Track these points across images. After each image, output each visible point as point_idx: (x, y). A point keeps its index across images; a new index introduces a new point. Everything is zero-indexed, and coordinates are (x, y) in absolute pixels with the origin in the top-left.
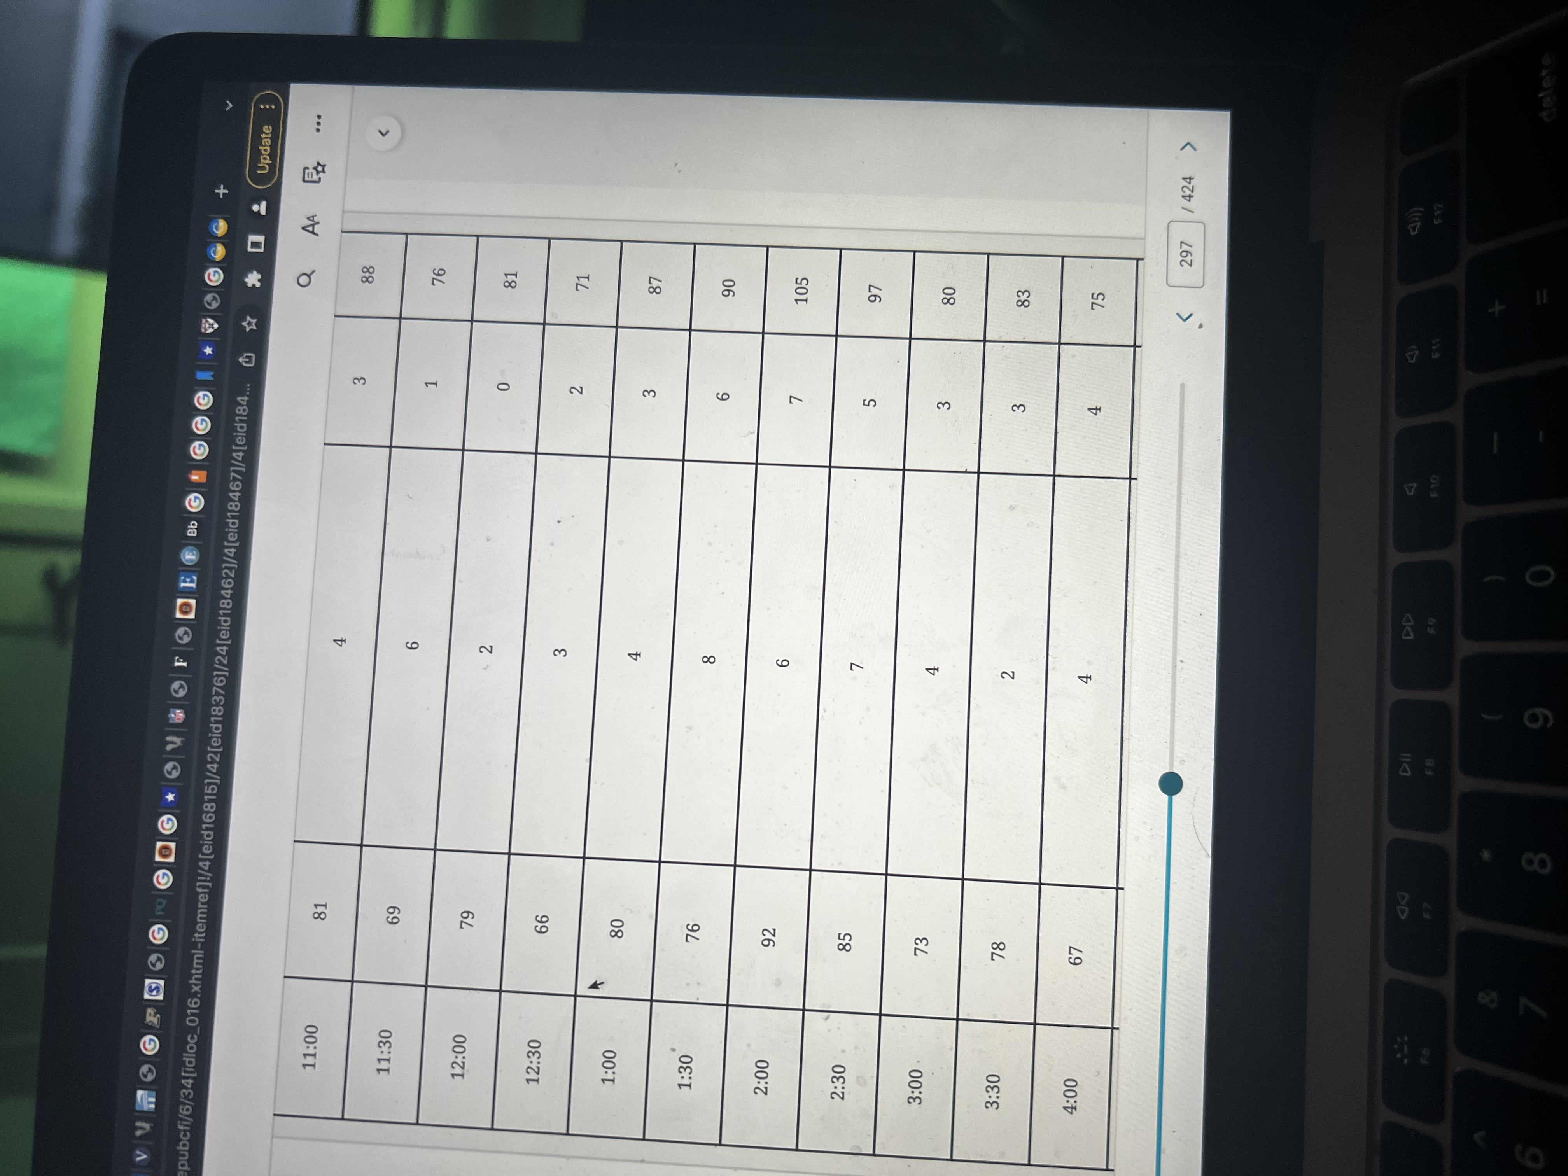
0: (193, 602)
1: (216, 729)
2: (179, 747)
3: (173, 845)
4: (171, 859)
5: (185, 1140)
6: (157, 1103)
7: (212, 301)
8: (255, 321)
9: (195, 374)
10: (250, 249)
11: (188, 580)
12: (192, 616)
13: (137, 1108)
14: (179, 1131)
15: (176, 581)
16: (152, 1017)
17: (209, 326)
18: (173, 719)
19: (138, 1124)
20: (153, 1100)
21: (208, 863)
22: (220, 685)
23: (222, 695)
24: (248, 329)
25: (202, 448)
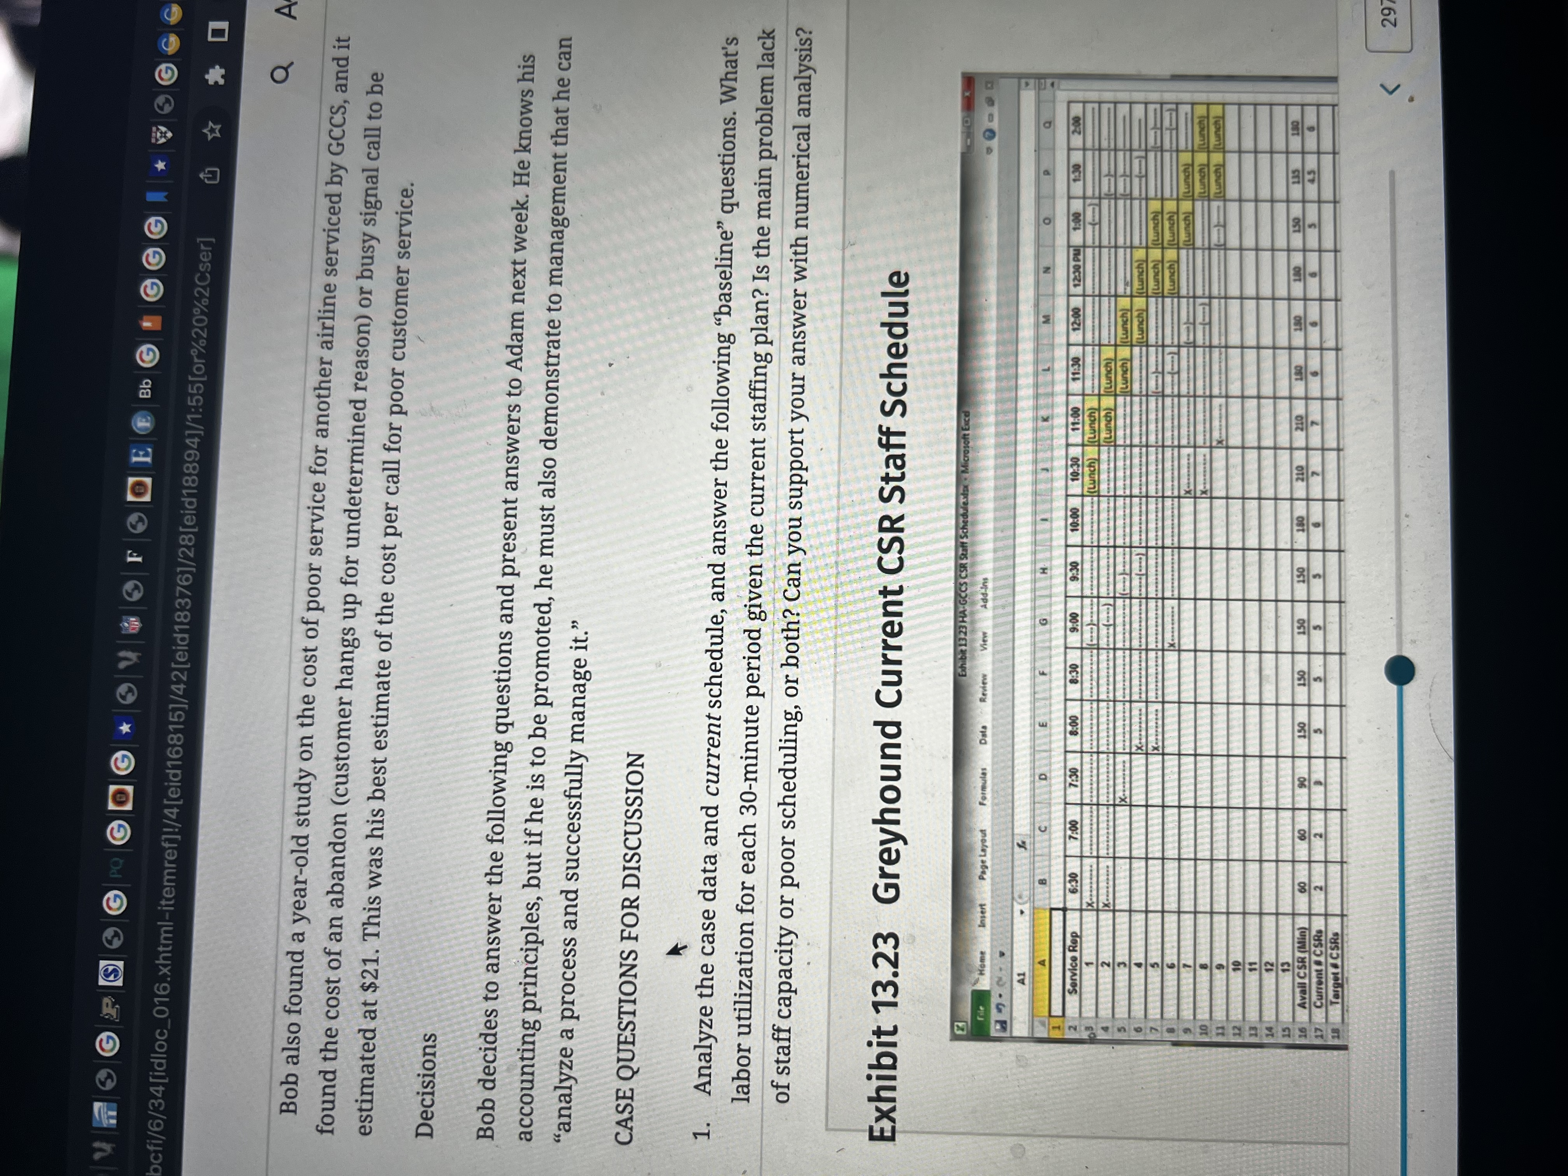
0: (148, 481)
2: (135, 665)
3: (130, 789)
4: (129, 807)
6: (118, 1118)
7: (163, 104)
8: (218, 127)
10: (210, 39)
11: (141, 453)
12: (147, 498)
13: (95, 1125)
14: (149, 1152)
15: (127, 456)
16: (109, 1009)
17: (162, 135)
18: (127, 629)
19: (97, 1145)
20: (114, 1113)
21: (175, 810)
22: (186, 584)
23: (188, 597)
24: (210, 138)
25: (155, 287)
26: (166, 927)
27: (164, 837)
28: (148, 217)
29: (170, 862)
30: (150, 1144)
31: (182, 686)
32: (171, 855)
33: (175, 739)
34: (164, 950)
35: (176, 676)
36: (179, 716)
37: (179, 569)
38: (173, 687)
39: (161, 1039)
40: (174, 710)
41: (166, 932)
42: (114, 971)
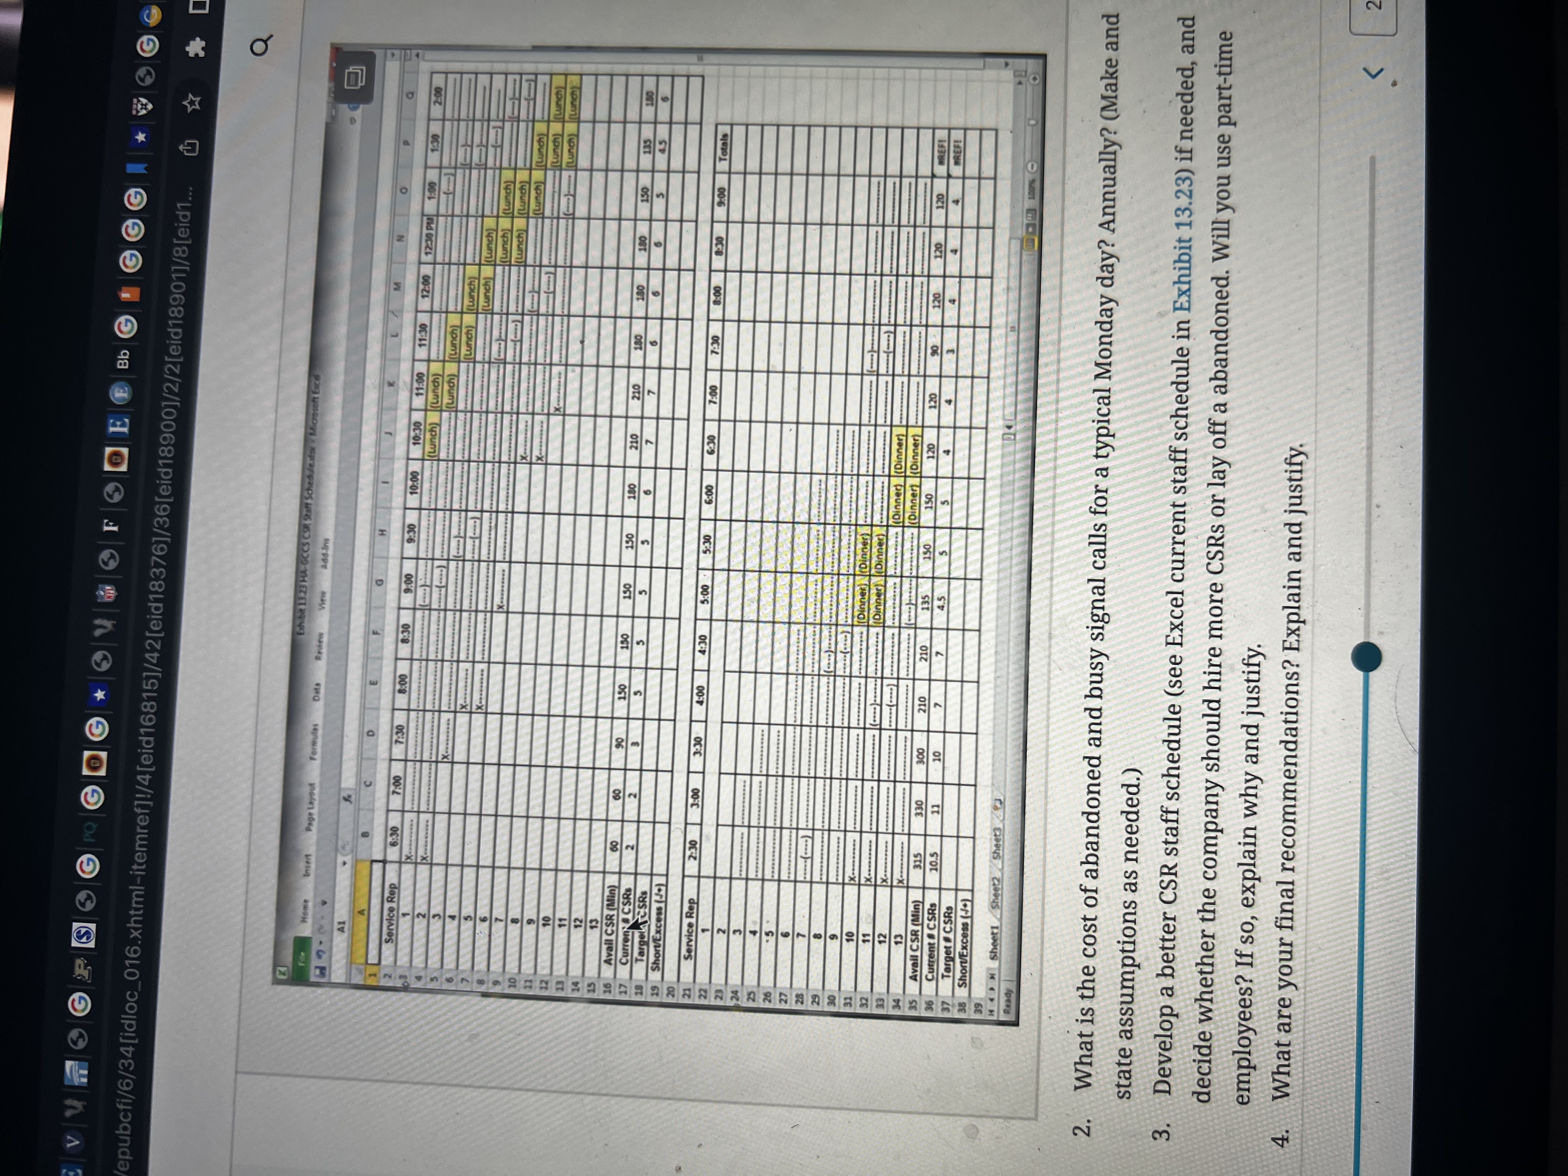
0: (125, 451)
1: (156, 608)
2: (110, 633)
3: (104, 755)
4: (102, 772)
5: (126, 1122)
6: (89, 1076)
7: (145, 76)
8: (199, 99)
9: (125, 168)
10: (191, 11)
11: (118, 423)
12: (124, 468)
13: (66, 1083)
14: (119, 1111)
15: (105, 426)
16: (81, 970)
17: (142, 106)
18: (102, 597)
19: (68, 1102)
20: (86, 1072)
21: (148, 777)
22: (160, 553)
23: (162, 566)
24: (189, 110)
25: (134, 259)
26: (137, 891)
27: (136, 803)
28: (128, 188)
29: (142, 828)
30: (120, 1103)
31: (156, 655)
32: (143, 821)
33: (149, 707)
34: (136, 914)
35: (150, 645)
36: (153, 684)
37: (154, 539)
38: (147, 655)
39: (131, 1001)
40: (148, 678)
41: (137, 896)
42: (87, 933)
